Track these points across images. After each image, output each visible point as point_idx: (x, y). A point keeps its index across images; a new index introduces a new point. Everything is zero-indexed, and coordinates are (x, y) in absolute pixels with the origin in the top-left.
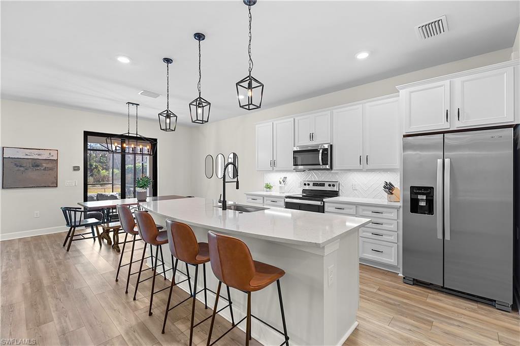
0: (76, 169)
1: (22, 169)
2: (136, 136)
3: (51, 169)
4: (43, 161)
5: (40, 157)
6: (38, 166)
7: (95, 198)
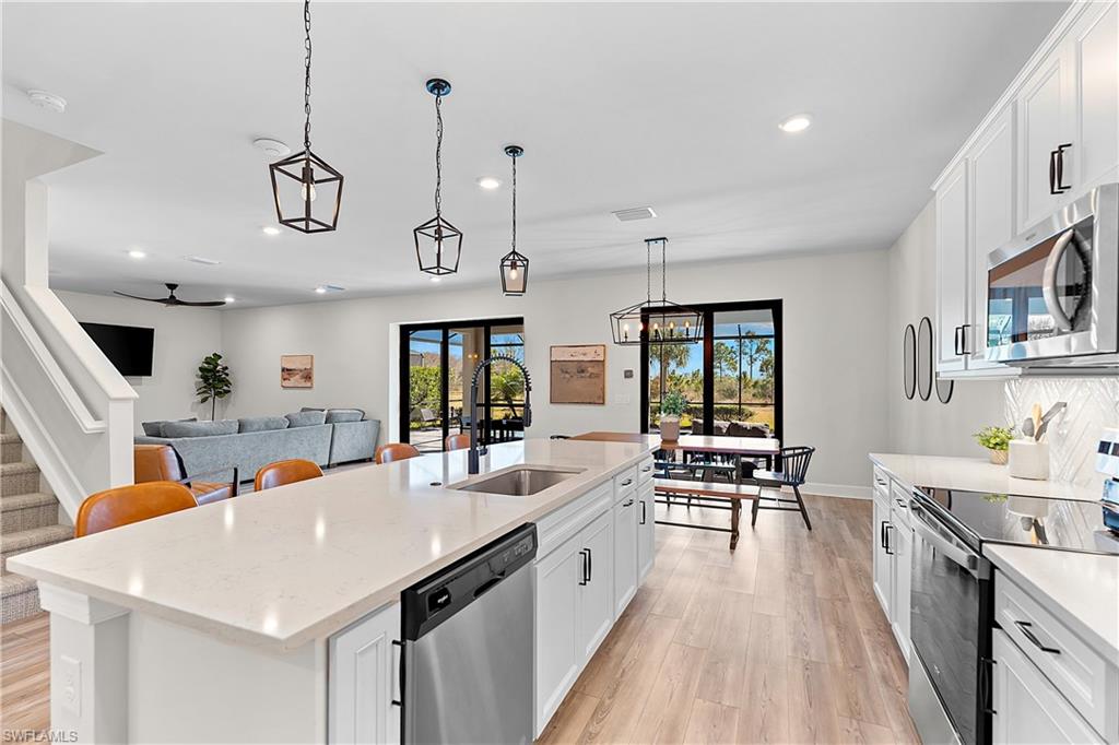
0: (628, 374)
1: (567, 376)
2: (661, 304)
3: (597, 376)
4: (588, 364)
5: (585, 359)
6: (583, 371)
7: (724, 431)
